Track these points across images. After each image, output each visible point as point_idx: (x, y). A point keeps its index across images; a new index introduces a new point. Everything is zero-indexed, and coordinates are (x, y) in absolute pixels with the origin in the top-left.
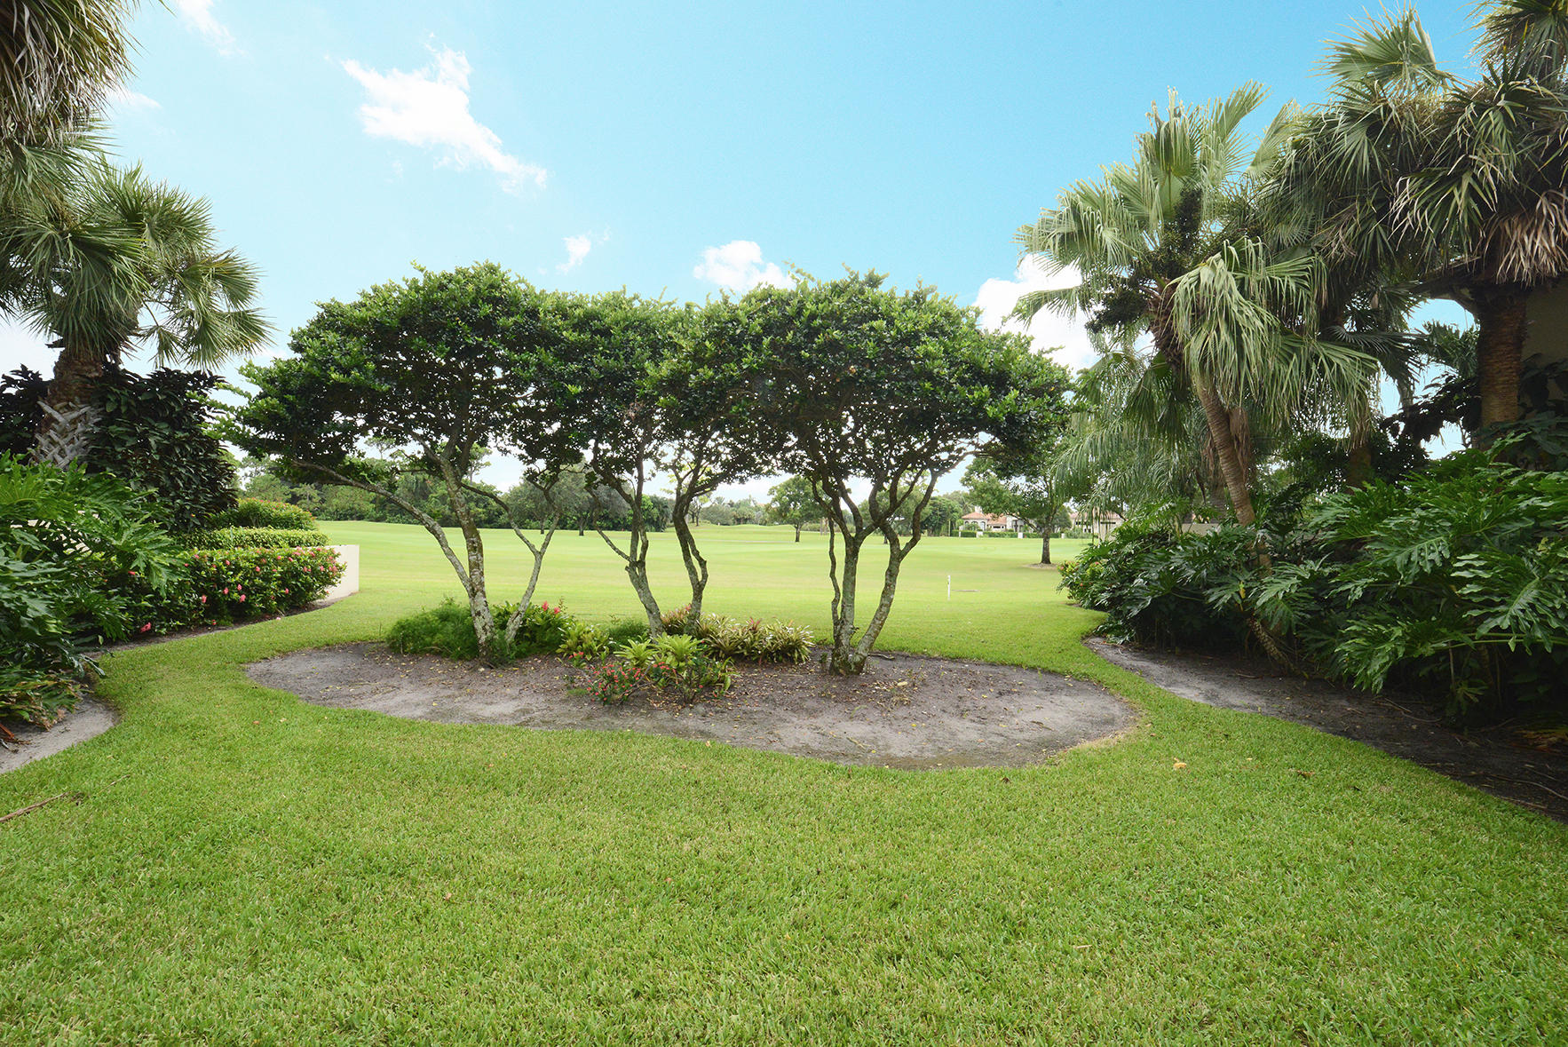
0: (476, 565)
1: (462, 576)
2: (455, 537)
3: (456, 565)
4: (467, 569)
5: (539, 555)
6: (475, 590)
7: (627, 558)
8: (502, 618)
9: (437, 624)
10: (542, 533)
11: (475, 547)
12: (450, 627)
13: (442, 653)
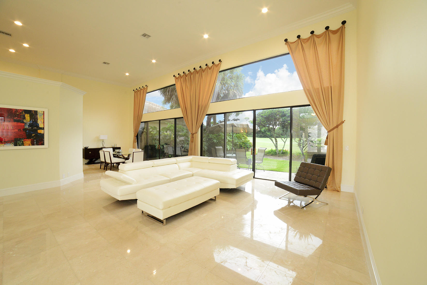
0: (277, 144)
1: (275, 145)
2: (273, 139)
3: (274, 144)
4: (275, 144)
5: (285, 143)
6: (276, 147)
7: (298, 143)
8: (280, 151)
9: (271, 152)
10: (285, 139)
11: (276, 141)
12: (273, 152)
13: (272, 155)
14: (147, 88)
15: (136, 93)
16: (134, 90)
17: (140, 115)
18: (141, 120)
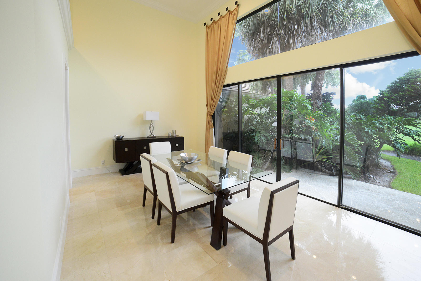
14: (237, 9)
15: (210, 29)
16: (205, 24)
17: (222, 72)
18: (223, 81)
